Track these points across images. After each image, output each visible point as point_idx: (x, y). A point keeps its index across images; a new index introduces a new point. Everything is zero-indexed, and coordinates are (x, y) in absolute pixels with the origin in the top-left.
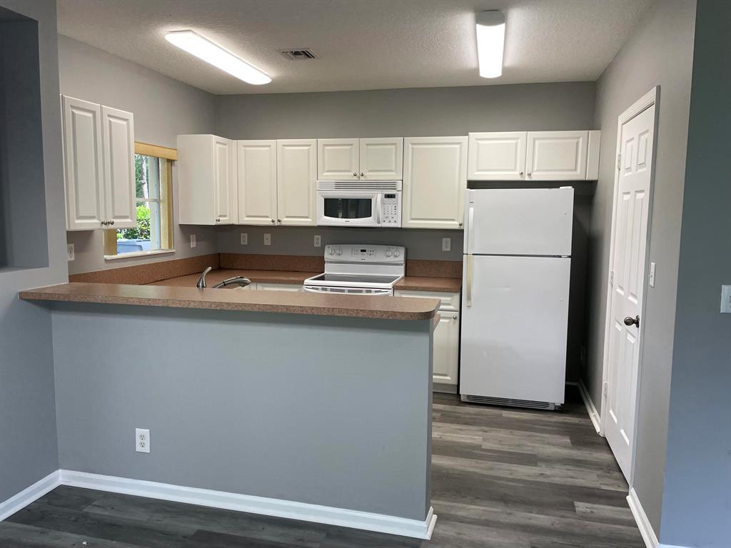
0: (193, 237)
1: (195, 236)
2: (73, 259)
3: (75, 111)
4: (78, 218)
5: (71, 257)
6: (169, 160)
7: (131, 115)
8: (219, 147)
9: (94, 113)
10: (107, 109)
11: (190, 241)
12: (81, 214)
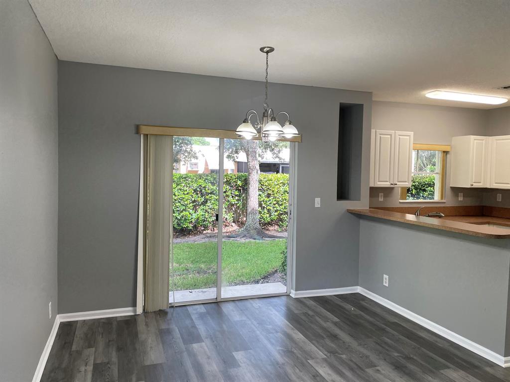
0: (461, 194)
1: (462, 194)
2: (382, 200)
3: (382, 136)
4: (379, 181)
5: (381, 199)
6: (444, 152)
7: (412, 134)
8: (476, 142)
9: (391, 135)
10: (398, 132)
11: (458, 197)
12: (381, 180)
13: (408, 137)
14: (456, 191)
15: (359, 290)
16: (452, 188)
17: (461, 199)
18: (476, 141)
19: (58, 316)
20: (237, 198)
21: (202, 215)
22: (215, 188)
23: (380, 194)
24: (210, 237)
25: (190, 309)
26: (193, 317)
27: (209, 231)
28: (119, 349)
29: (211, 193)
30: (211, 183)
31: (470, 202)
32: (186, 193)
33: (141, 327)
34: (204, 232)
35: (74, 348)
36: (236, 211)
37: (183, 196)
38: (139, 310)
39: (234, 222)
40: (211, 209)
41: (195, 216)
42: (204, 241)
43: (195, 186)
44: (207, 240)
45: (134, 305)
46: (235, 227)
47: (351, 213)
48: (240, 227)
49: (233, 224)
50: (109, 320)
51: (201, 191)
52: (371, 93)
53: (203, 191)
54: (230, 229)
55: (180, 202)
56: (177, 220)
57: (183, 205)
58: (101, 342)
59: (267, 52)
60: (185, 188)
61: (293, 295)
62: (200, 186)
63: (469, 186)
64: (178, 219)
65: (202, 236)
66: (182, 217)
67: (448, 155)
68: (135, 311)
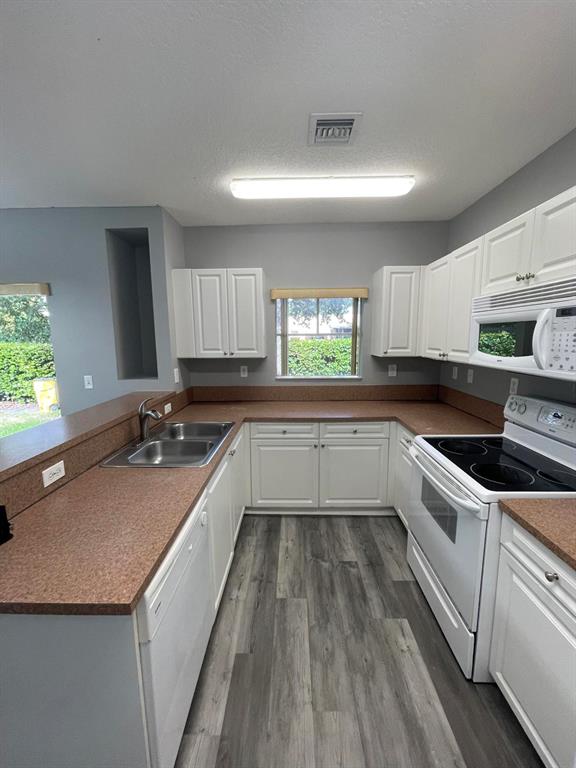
0: (392, 367)
1: (395, 365)
2: (246, 375)
3: (202, 278)
4: (205, 349)
5: (244, 375)
6: (356, 299)
7: (259, 271)
8: (396, 278)
9: (219, 276)
10: (232, 270)
11: (387, 371)
12: (207, 347)
13: (252, 278)
14: (383, 363)
16: (373, 356)
17: (392, 373)
18: (394, 276)
23: (242, 367)
31: (411, 379)
63: (382, 355)
67: (365, 304)
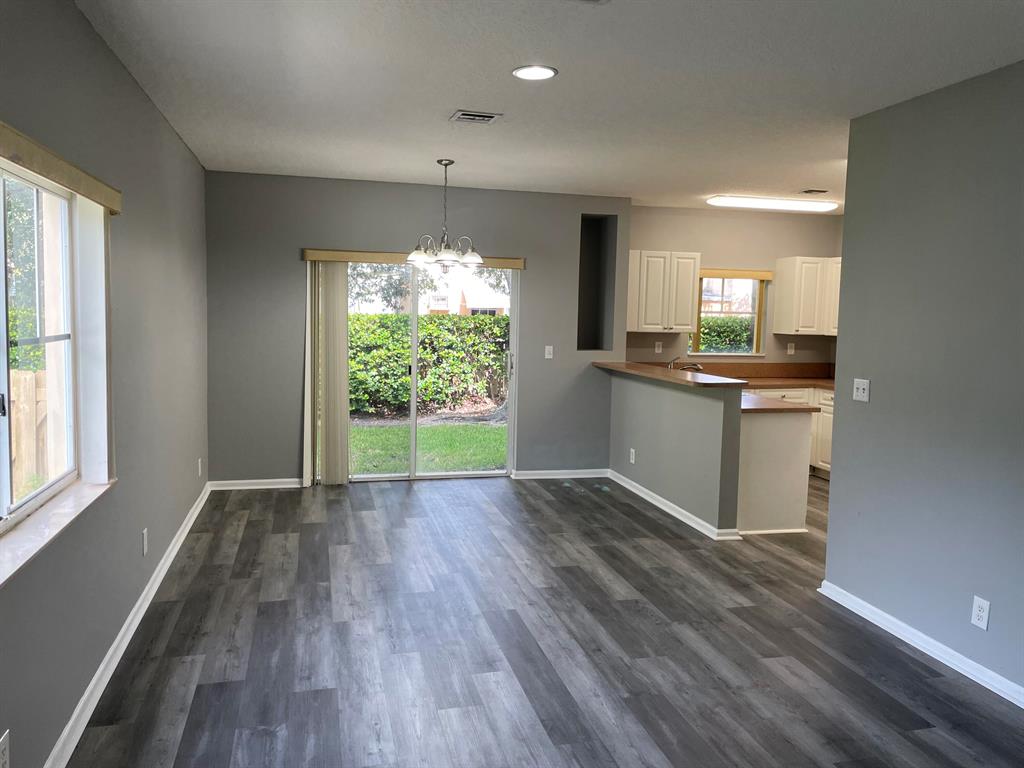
0: (790, 345)
1: (792, 344)
2: (660, 352)
3: (650, 259)
4: (646, 324)
5: (658, 350)
6: (762, 281)
7: (697, 255)
8: (806, 267)
9: (664, 258)
10: (676, 254)
11: (787, 349)
12: (648, 322)
13: (692, 261)
14: (783, 340)
15: (609, 473)
16: (776, 336)
17: (791, 351)
18: (805, 265)
19: (209, 483)
20: (492, 356)
21: (434, 383)
22: (454, 338)
23: (657, 343)
24: (446, 419)
25: (370, 485)
26: (373, 492)
27: (447, 410)
28: (277, 512)
29: (449, 347)
30: (449, 330)
31: (807, 357)
32: (406, 346)
33: (307, 497)
34: (439, 411)
35: (227, 509)
36: (491, 377)
37: (402, 351)
38: (307, 482)
39: (489, 396)
40: (448, 373)
41: (421, 384)
42: (435, 424)
43: (422, 334)
44: (441, 423)
45: (300, 475)
46: (490, 404)
47: (599, 368)
48: (499, 405)
49: (488, 400)
50: (269, 492)
51: (432, 343)
52: (630, 199)
53: (435, 343)
54: (481, 408)
55: (397, 361)
56: (392, 390)
57: (402, 366)
58: (257, 507)
59: (446, 165)
60: (405, 339)
61: (513, 476)
62: (431, 335)
63: (793, 333)
64: (394, 389)
65: (434, 417)
66: (401, 385)
67: (769, 286)
68: (302, 484)
